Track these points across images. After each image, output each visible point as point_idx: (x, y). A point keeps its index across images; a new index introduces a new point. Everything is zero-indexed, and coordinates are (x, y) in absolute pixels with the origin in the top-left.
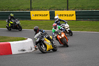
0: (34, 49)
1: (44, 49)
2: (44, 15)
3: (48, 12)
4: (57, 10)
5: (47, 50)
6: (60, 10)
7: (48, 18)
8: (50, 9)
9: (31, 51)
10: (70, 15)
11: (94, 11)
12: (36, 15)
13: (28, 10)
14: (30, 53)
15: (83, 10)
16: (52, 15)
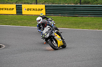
2: (10, 9)
3: (14, 6)
4: (25, 3)
6: (28, 3)
10: (39, 10)
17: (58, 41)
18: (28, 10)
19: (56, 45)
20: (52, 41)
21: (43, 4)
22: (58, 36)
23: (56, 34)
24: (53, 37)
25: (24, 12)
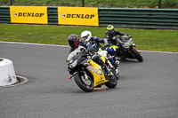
0: (14, 81)
1: (88, 83)
2: (37, 15)
3: (44, 9)
4: (63, 5)
5: (95, 85)
6: (68, 5)
7: (44, 20)
8: (48, 4)
9: (9, 84)
10: (87, 17)
11: (135, 8)
12: (20, 15)
13: (6, 4)
14: (8, 87)
15: (112, 6)
16: (53, 16)
18: (68, 16)
20: (81, 74)
21: (94, 6)
25: (62, 20)
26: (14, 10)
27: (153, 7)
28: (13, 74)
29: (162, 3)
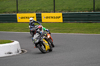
0: (20, 52)
3: (34, 15)
4: (44, 12)
5: (46, 50)
8: (36, 12)
9: (18, 54)
10: (57, 18)
11: (81, 12)
12: (22, 18)
13: (14, 13)
15: (69, 12)
16: (39, 17)
17: (46, 45)
18: (47, 18)
19: (44, 49)
20: (41, 46)
21: (60, 12)
22: (46, 42)
23: (44, 40)
24: (42, 42)
25: (44, 20)
26: (19, 15)
27: (91, 11)
28: (20, 48)
29: (95, 9)
